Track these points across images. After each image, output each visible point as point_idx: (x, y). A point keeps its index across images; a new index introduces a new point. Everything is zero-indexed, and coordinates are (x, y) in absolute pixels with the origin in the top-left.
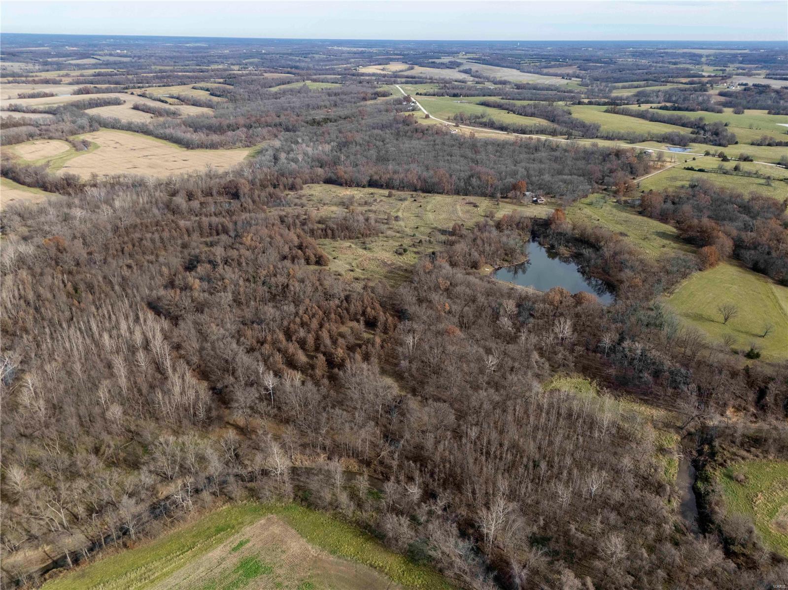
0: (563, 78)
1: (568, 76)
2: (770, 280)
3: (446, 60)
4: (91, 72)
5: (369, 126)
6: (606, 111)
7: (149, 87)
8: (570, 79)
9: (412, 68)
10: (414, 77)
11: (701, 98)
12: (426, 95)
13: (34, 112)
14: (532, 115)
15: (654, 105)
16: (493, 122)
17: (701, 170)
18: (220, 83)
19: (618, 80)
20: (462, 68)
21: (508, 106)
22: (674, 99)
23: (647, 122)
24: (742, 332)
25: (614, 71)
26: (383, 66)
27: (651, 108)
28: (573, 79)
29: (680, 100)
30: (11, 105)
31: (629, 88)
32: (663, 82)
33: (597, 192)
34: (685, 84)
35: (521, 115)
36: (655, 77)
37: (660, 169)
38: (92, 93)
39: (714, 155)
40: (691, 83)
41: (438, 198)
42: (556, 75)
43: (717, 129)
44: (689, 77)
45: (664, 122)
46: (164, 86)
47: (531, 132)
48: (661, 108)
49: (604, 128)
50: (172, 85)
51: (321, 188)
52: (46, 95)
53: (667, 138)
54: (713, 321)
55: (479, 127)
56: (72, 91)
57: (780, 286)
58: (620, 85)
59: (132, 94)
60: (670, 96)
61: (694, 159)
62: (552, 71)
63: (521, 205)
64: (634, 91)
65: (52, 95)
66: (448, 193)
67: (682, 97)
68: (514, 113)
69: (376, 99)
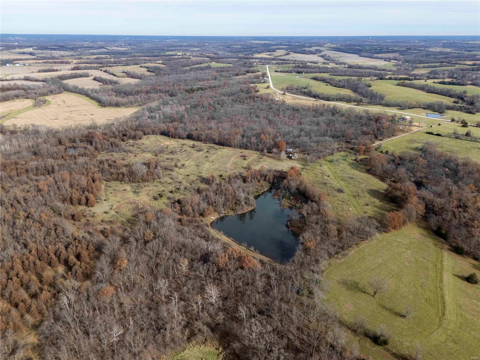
0: (385, 60)
1: (389, 60)
2: (446, 246)
3: (313, 49)
4: (95, 56)
5: (222, 94)
6: (397, 85)
7: (116, 66)
8: (390, 61)
9: (288, 54)
10: (285, 60)
11: (474, 76)
12: (281, 72)
13: (37, 81)
14: (343, 87)
15: (436, 80)
16: (311, 92)
17: (438, 135)
18: (159, 64)
19: (421, 62)
20: (322, 54)
21: (329, 80)
22: (455, 76)
23: (424, 93)
24: (386, 309)
25: (423, 56)
26: (271, 53)
27: (434, 82)
28: (392, 61)
29: (459, 77)
30: (25, 77)
31: (428, 67)
32: (454, 64)
33: (344, 151)
34: (470, 65)
35: (336, 86)
36: (449, 60)
37: (407, 132)
38: (80, 70)
39: (458, 122)
40: (474, 65)
41: (226, 150)
42: (381, 58)
43: (473, 100)
44: (474, 60)
45: (437, 93)
46: (125, 65)
47: (333, 100)
48: (440, 83)
49: (388, 98)
50: (130, 65)
51: (154, 138)
52: (53, 71)
53: (431, 106)
54: (364, 292)
55: (300, 95)
56: (70, 68)
57: (453, 254)
58: (422, 65)
59: (101, 70)
60: (453, 74)
61: (439, 125)
62: (380, 55)
63: (279, 159)
64: (429, 70)
65: (57, 70)
66: (234, 147)
67: (461, 75)
68: (331, 85)
69: (245, 74)
